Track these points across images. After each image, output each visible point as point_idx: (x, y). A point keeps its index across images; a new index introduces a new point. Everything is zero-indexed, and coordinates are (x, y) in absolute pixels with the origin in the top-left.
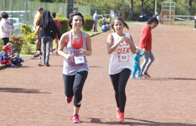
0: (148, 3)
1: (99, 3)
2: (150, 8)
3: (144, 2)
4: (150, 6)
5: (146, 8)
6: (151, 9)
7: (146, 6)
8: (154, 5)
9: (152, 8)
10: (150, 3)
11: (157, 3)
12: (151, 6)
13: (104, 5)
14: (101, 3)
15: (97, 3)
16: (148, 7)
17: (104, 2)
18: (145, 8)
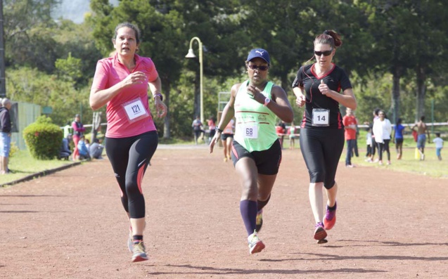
0: (181, 99)
1: (58, 100)
2: (185, 110)
3: (171, 96)
4: (186, 106)
5: (176, 109)
6: (188, 112)
7: (176, 105)
8: (197, 101)
9: (190, 109)
10: (185, 98)
11: (205, 99)
12: (189, 106)
13: (72, 104)
14: (62, 100)
15: (53, 98)
16: (181, 107)
17: (71, 97)
18: (173, 111)
